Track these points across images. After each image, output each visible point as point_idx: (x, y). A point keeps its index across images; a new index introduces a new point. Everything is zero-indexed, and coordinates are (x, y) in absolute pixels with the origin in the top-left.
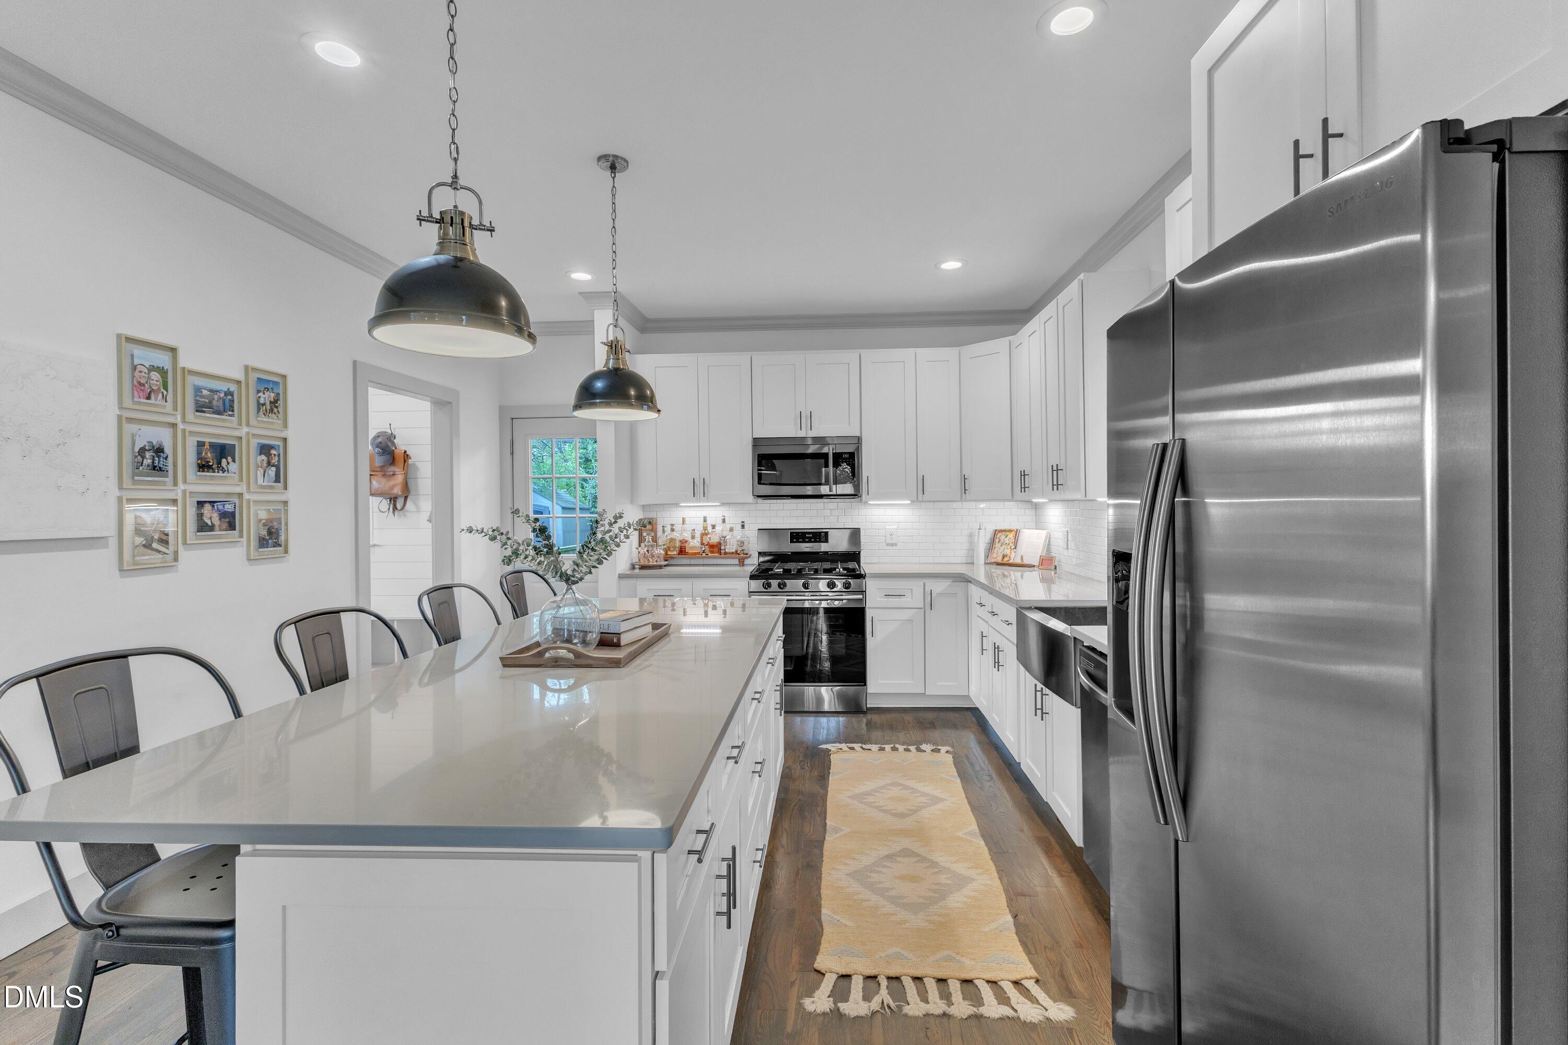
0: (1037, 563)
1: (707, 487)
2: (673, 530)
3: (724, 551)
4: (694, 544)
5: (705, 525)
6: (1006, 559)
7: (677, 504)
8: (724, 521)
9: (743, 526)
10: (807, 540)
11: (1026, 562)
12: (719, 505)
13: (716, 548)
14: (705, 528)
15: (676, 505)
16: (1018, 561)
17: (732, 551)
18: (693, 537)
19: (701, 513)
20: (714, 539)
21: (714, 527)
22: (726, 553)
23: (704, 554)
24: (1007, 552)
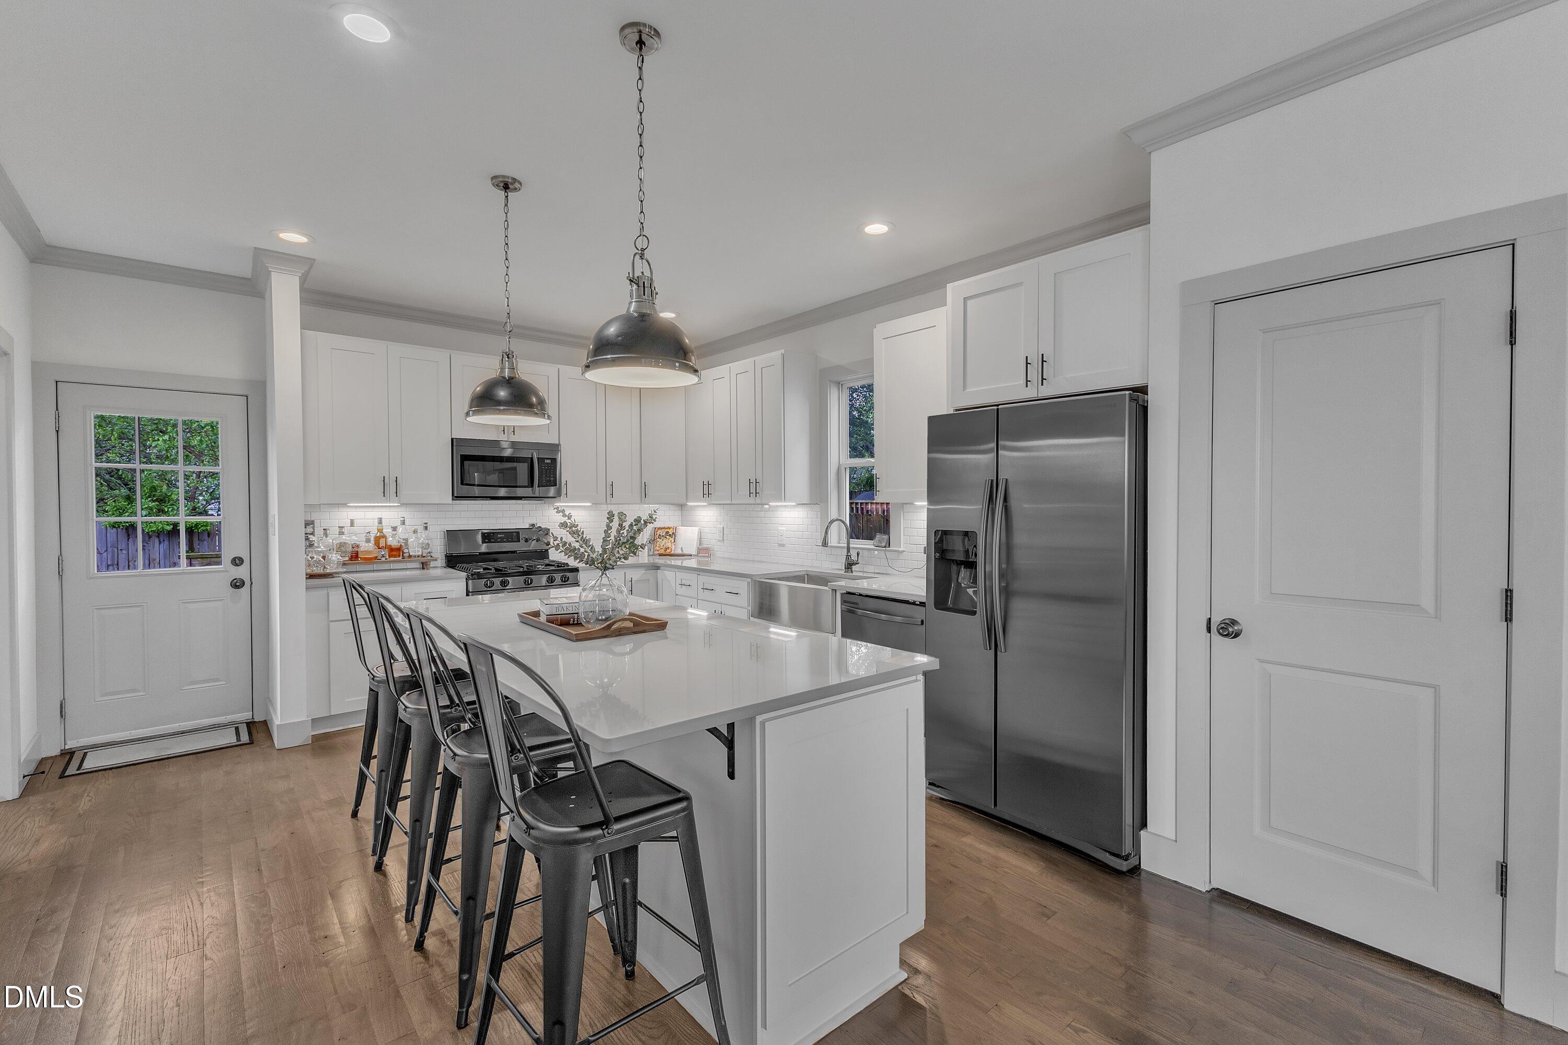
0: (694, 552)
1: (399, 486)
2: (341, 533)
3: (408, 554)
4: (367, 547)
5: (380, 528)
6: (668, 551)
7: (346, 504)
8: (403, 523)
9: (426, 528)
10: (499, 540)
11: (685, 552)
12: (398, 506)
13: (396, 552)
14: (380, 531)
15: (344, 505)
16: (679, 551)
17: (417, 554)
18: (368, 541)
19: (374, 515)
20: (392, 542)
21: (394, 529)
22: (410, 556)
23: (383, 559)
24: (669, 545)
